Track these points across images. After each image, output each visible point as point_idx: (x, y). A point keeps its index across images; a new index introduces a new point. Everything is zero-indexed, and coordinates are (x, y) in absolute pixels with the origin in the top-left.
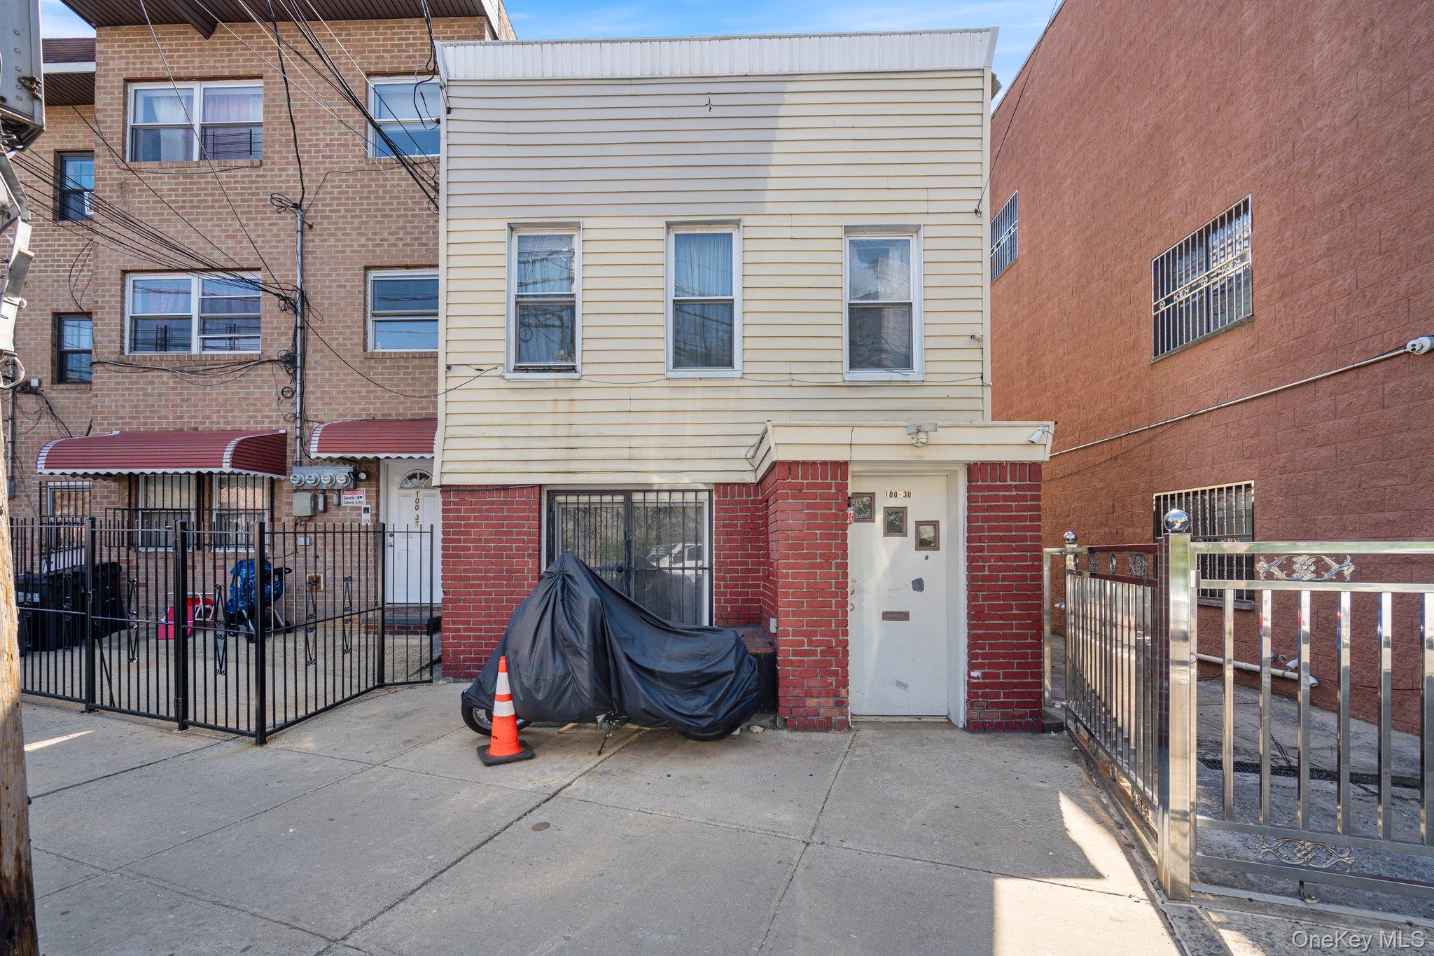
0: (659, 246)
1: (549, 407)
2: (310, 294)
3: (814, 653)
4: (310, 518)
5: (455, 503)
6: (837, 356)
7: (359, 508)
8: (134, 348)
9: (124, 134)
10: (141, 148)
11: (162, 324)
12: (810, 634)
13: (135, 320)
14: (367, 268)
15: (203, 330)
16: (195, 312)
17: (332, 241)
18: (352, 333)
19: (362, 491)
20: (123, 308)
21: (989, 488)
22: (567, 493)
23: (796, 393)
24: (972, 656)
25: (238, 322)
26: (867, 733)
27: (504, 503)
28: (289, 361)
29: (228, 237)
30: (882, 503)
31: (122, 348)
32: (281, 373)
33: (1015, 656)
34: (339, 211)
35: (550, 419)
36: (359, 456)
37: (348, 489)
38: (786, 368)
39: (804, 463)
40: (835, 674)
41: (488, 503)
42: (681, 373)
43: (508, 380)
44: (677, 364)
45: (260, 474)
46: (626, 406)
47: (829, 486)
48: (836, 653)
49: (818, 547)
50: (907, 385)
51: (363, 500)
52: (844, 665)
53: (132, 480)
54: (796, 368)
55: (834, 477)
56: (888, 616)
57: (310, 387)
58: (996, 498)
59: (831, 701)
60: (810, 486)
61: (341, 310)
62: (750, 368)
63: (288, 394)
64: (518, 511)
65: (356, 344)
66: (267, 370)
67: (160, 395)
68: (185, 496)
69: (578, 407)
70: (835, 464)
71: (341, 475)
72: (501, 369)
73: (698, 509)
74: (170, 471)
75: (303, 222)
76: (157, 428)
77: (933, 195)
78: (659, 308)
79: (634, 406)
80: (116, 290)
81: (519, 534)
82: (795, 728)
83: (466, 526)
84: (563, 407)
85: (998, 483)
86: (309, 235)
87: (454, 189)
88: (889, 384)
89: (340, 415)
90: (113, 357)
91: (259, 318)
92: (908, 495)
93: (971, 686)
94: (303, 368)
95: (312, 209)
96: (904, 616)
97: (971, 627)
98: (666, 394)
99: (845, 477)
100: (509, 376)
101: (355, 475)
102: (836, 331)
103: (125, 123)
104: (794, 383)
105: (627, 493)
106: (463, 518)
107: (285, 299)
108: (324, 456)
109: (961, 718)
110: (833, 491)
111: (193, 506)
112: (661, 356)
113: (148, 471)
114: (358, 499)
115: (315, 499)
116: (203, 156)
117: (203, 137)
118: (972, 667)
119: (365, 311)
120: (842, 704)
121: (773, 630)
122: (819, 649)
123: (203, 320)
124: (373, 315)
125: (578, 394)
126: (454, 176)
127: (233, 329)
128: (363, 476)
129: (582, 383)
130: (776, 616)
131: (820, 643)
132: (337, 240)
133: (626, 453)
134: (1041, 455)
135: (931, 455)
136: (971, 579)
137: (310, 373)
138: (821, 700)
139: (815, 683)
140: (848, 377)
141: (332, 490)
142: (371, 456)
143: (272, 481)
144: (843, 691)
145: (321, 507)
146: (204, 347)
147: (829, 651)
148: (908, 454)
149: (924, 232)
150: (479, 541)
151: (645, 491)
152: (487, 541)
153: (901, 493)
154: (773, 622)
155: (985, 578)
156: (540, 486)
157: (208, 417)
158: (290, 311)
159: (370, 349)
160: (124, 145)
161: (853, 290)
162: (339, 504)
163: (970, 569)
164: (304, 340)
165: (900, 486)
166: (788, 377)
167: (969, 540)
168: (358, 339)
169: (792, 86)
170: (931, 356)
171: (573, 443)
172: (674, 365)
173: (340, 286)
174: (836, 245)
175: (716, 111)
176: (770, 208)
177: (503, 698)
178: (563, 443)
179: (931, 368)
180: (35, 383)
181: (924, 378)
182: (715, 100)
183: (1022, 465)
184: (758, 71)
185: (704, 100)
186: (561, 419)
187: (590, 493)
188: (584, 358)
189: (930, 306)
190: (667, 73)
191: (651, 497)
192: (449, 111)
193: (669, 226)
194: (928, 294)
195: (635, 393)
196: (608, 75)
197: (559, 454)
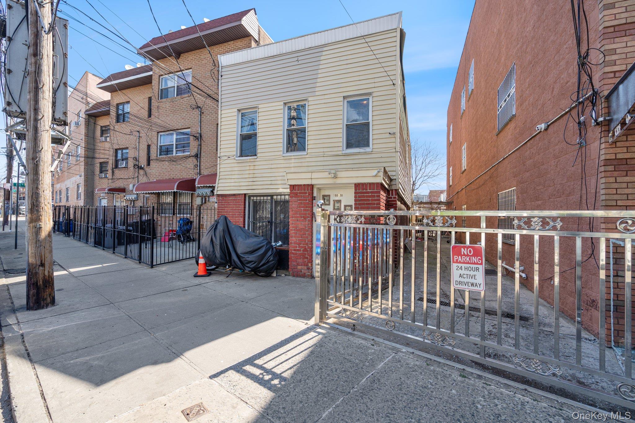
0: (283, 111)
1: (248, 168)
2: (203, 134)
3: (300, 250)
4: (201, 205)
5: (221, 200)
6: (342, 144)
7: (214, 202)
8: (161, 155)
9: (159, 92)
10: (163, 95)
11: (166, 147)
12: (299, 244)
13: (161, 146)
14: (218, 124)
15: (176, 148)
16: (174, 143)
17: (208, 117)
18: (213, 145)
20: (157, 143)
21: (361, 193)
22: (253, 196)
23: (325, 159)
25: (185, 145)
27: (234, 200)
28: (197, 156)
29: (182, 119)
30: (332, 198)
31: (157, 155)
32: (194, 160)
34: (210, 107)
35: (248, 172)
37: (211, 196)
38: (322, 150)
39: (298, 185)
40: (307, 258)
41: (230, 200)
42: (289, 154)
45: (189, 192)
46: (271, 166)
48: (307, 251)
49: (302, 214)
50: (366, 153)
51: (215, 199)
52: (311, 255)
53: (158, 194)
54: (325, 150)
55: (308, 190)
57: (202, 164)
58: (363, 197)
59: (306, 267)
60: (300, 193)
61: (210, 138)
62: (310, 151)
63: (196, 166)
64: (238, 202)
66: (190, 159)
67: (165, 168)
68: (171, 199)
69: (256, 167)
70: (308, 185)
72: (235, 156)
75: (201, 112)
76: (168, 178)
77: (376, 80)
78: (281, 132)
79: (273, 167)
80: (156, 138)
81: (238, 210)
82: (294, 276)
83: (224, 207)
84: (252, 168)
85: (365, 191)
86: (203, 116)
87: (223, 101)
88: (359, 153)
89: (210, 172)
90: (155, 158)
91: (189, 143)
92: (341, 195)
94: (200, 158)
95: (203, 107)
98: (282, 162)
99: (313, 189)
100: (237, 159)
101: (212, 191)
102: (340, 135)
103: (159, 88)
104: (324, 155)
105: (272, 196)
106: (223, 205)
107: (195, 137)
108: (199, 186)
110: (307, 194)
111: (172, 202)
112: (282, 149)
113: (162, 191)
115: (202, 199)
116: (177, 95)
117: (178, 89)
119: (217, 138)
120: (310, 268)
121: (289, 242)
122: (302, 249)
123: (176, 145)
125: (256, 163)
127: (184, 147)
129: (258, 160)
132: (210, 116)
135: (338, 181)
137: (202, 160)
138: (302, 267)
139: (300, 261)
140: (343, 152)
141: (207, 197)
143: (192, 194)
144: (310, 265)
145: (204, 202)
146: (177, 153)
147: (305, 250)
149: (374, 94)
150: (227, 212)
151: (277, 195)
152: (230, 212)
153: (339, 195)
156: (245, 195)
157: (177, 174)
158: (197, 140)
160: (159, 95)
161: (348, 119)
162: (209, 201)
164: (200, 149)
165: (339, 192)
166: (323, 153)
168: (215, 148)
169: (325, 49)
170: (375, 142)
171: (255, 179)
172: (287, 151)
173: (210, 131)
174: (341, 103)
175: (300, 62)
176: (317, 93)
177: (201, 258)
178: (251, 180)
179: (375, 146)
180: (143, 166)
181: (374, 150)
182: (300, 58)
183: (373, 184)
184: (314, 46)
185: (296, 59)
186: (251, 172)
187: (260, 196)
188: (259, 151)
189: (375, 123)
190: (284, 52)
191: (279, 197)
192: (222, 76)
193: (285, 104)
194: (375, 118)
195: (273, 162)
196: (266, 56)
197: (250, 183)
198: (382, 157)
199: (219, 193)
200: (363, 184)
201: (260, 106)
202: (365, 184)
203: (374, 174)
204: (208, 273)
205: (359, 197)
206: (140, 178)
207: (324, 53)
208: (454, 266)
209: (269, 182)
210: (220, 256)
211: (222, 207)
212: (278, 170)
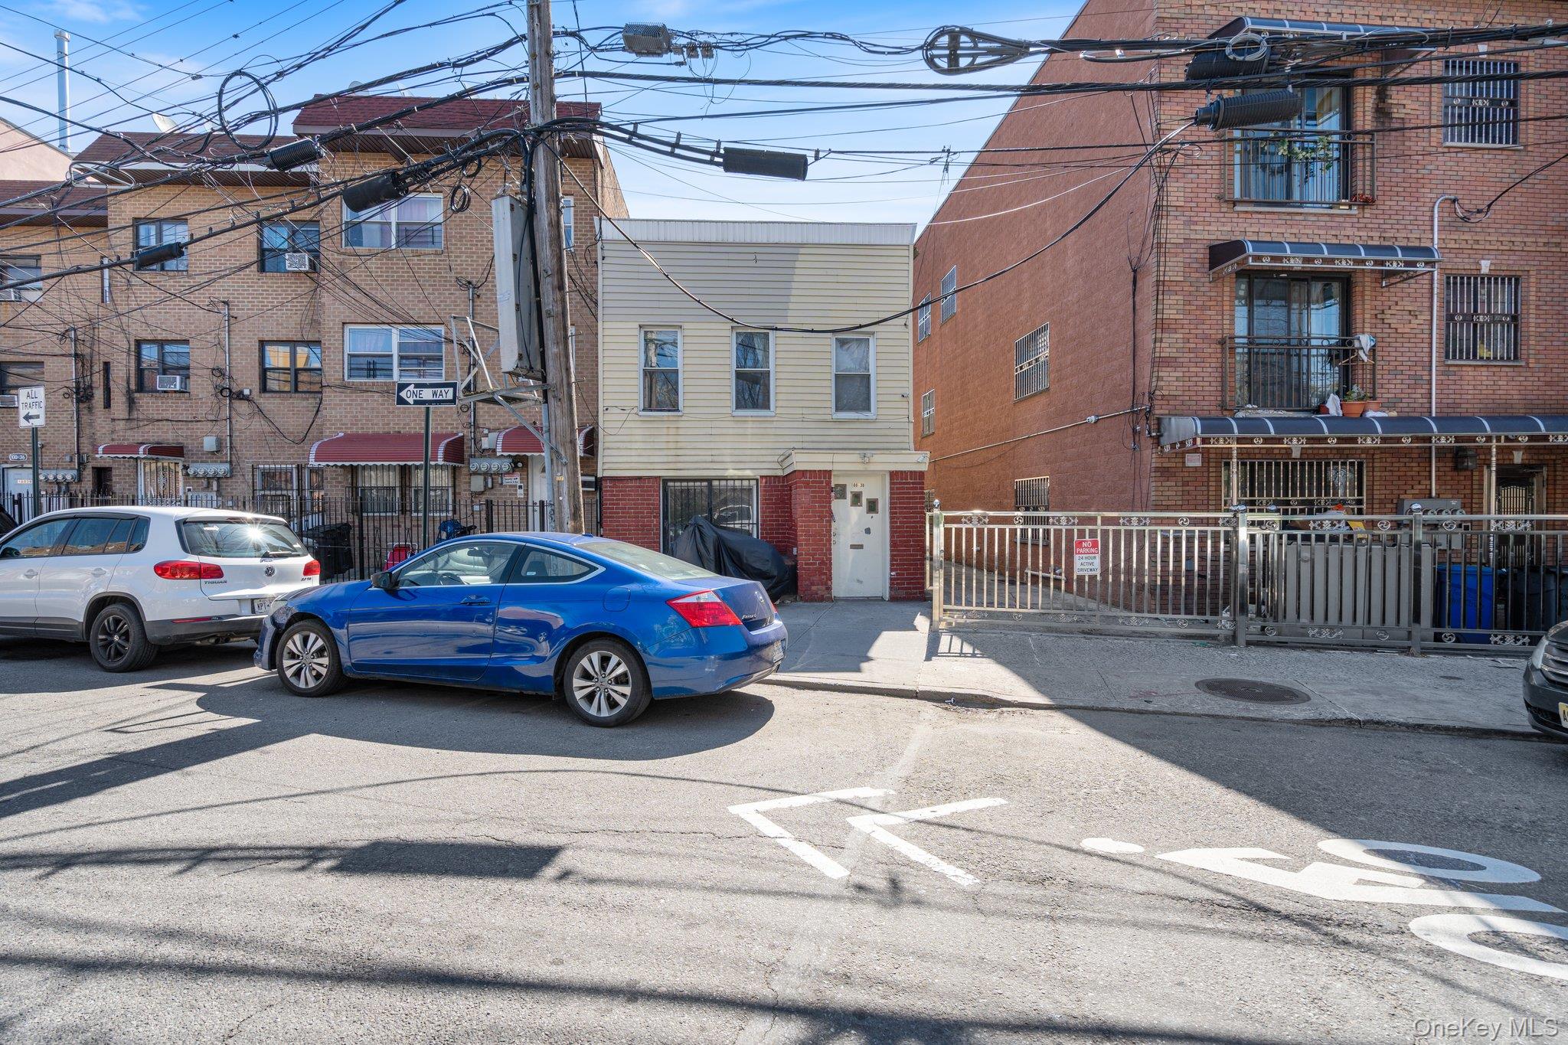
0: (727, 340)
1: (665, 431)
3: (815, 564)
4: (482, 493)
5: (610, 487)
6: (828, 404)
7: (515, 486)
8: (352, 376)
9: (341, 228)
11: (370, 359)
12: (813, 555)
13: (353, 357)
15: (402, 364)
16: (395, 352)
19: (517, 475)
20: (343, 347)
21: (900, 483)
22: (674, 480)
23: (805, 425)
24: (892, 565)
26: (840, 603)
27: (639, 487)
29: (420, 301)
30: (850, 490)
31: (343, 376)
33: (911, 565)
35: (665, 439)
37: (508, 473)
38: (801, 411)
39: (810, 471)
40: (825, 574)
41: (629, 487)
42: (740, 412)
43: (638, 415)
44: (738, 407)
46: (708, 431)
47: (822, 482)
48: (826, 564)
49: (818, 512)
50: (868, 421)
51: (518, 480)
52: (830, 569)
53: (353, 468)
54: (805, 411)
55: (825, 478)
56: (853, 547)
58: (903, 488)
59: (824, 588)
62: (779, 411)
63: (464, 409)
64: (646, 491)
67: (373, 409)
68: (392, 478)
69: (681, 432)
70: (825, 471)
71: (506, 466)
72: (635, 410)
73: (750, 490)
75: (474, 294)
78: (727, 376)
79: (714, 431)
80: (338, 336)
81: (647, 504)
82: (806, 601)
84: (673, 431)
85: (903, 481)
86: (478, 302)
87: (607, 304)
88: (856, 420)
89: (501, 424)
90: (338, 383)
91: (441, 356)
92: (863, 485)
93: (891, 579)
95: (480, 284)
96: (861, 547)
97: (891, 551)
98: (731, 424)
99: (830, 478)
100: (640, 413)
101: (514, 466)
102: (828, 391)
103: (340, 220)
104: (805, 420)
105: (709, 480)
108: (506, 454)
109: (887, 597)
110: (824, 484)
111: (398, 484)
112: (728, 403)
114: (515, 479)
115: (485, 480)
116: (399, 245)
117: (398, 230)
118: (892, 570)
120: (829, 589)
121: (795, 553)
122: (818, 562)
123: (402, 357)
125: (681, 424)
126: (607, 297)
127: (421, 364)
128: (520, 465)
129: (683, 418)
130: (796, 546)
131: (818, 559)
133: (709, 459)
134: (924, 468)
136: (892, 527)
138: (818, 587)
139: (816, 578)
140: (835, 416)
141: (498, 474)
144: (829, 583)
145: (490, 485)
146: (401, 376)
147: (822, 563)
148: (861, 467)
149: (878, 335)
151: (719, 480)
153: (859, 485)
154: (795, 549)
155: (897, 527)
156: (658, 477)
158: (465, 353)
160: (341, 236)
161: (837, 367)
163: (891, 523)
165: (859, 482)
166: (801, 416)
167: (891, 508)
169: (802, 251)
170: (878, 405)
171: (678, 452)
172: (737, 408)
174: (830, 342)
175: (759, 264)
178: (673, 452)
179: (881, 412)
180: (245, 392)
181: (877, 417)
182: (759, 257)
183: (915, 471)
184: (783, 241)
185: (752, 257)
186: (671, 439)
187: (695, 480)
188: (682, 403)
189: (879, 377)
190: (728, 239)
191: (723, 483)
192: (603, 258)
193: (733, 328)
194: (879, 370)
195: (714, 424)
196: (696, 240)
197: (671, 459)
198: (890, 428)
199: (606, 473)
200: (901, 472)
201: (684, 326)
202: (904, 472)
203: (920, 460)
205: (898, 489)
206: (239, 421)
207: (797, 257)
212: (723, 438)
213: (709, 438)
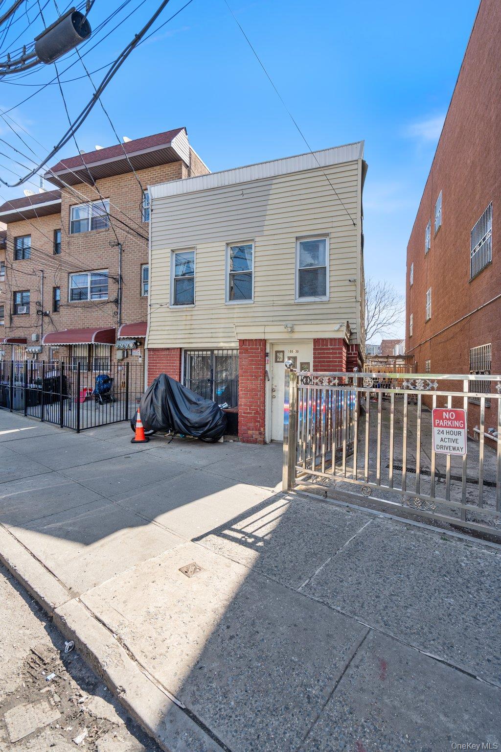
0: (225, 253)
1: (184, 318)
2: (123, 277)
3: (251, 413)
4: (122, 360)
5: (153, 355)
6: (294, 292)
7: (138, 356)
8: (72, 299)
9: (69, 225)
10: (74, 229)
11: (79, 290)
12: (250, 406)
13: (72, 290)
14: (142, 264)
15: (91, 292)
16: (89, 286)
17: (130, 255)
18: (137, 289)
19: (139, 350)
20: (68, 286)
21: (322, 349)
22: (190, 351)
23: (275, 308)
25: (102, 288)
27: (168, 355)
28: (117, 302)
29: (99, 257)
30: (287, 355)
31: (68, 300)
32: (113, 306)
34: (132, 244)
36: (136, 337)
37: (134, 349)
38: (271, 298)
39: (249, 340)
40: (259, 422)
41: (163, 355)
42: (232, 302)
43: (170, 309)
45: (108, 344)
46: (211, 316)
47: (258, 349)
48: (259, 414)
49: (254, 372)
50: (322, 303)
51: (139, 353)
52: (263, 418)
53: (70, 347)
54: (275, 298)
55: (260, 345)
57: (123, 311)
58: (323, 353)
59: (257, 432)
60: (251, 349)
61: (133, 281)
62: (257, 300)
63: (116, 313)
64: (172, 357)
65: (138, 294)
66: (109, 305)
67: (79, 316)
68: (85, 352)
69: (194, 318)
70: (260, 340)
71: (132, 344)
72: (168, 304)
74: (84, 343)
75: (121, 250)
76: (81, 328)
77: (334, 219)
78: (223, 278)
79: (213, 317)
80: (66, 280)
81: (173, 366)
82: (244, 442)
83: (156, 363)
84: (189, 318)
85: (325, 347)
86: (123, 254)
87: (153, 239)
88: (314, 303)
90: (65, 303)
91: (107, 286)
92: (297, 352)
94: (120, 304)
95: (124, 244)
98: (226, 311)
99: (265, 345)
100: (170, 307)
101: (136, 344)
102: (294, 282)
103: (69, 220)
104: (274, 305)
105: (212, 351)
106: (155, 360)
107: (114, 279)
108: (124, 337)
110: (259, 351)
111: (87, 355)
112: (224, 297)
113: (74, 344)
115: (124, 352)
116: (92, 229)
117: (92, 221)
119: (141, 281)
120: (262, 434)
122: (253, 412)
123: (91, 288)
124: (144, 282)
125: (194, 313)
126: (154, 234)
127: (100, 291)
128: (138, 344)
129: (196, 309)
131: (253, 410)
132: (132, 255)
137: (123, 305)
138: (254, 432)
139: (251, 425)
140: (296, 301)
141: (129, 349)
142: (140, 337)
143: (111, 346)
144: (262, 429)
145: (125, 356)
146: (92, 298)
147: (257, 413)
149: (332, 236)
150: (160, 369)
151: (218, 350)
152: (163, 369)
153: (294, 351)
156: (181, 349)
157: (92, 323)
158: (117, 283)
159: (142, 295)
160: (69, 229)
161: (301, 264)
162: (132, 355)
164: (121, 293)
165: (295, 348)
166: (272, 302)
167: (314, 370)
168: (138, 292)
169: (275, 181)
170: (333, 290)
171: (192, 331)
172: (230, 299)
173: (133, 272)
174: (294, 245)
175: (245, 196)
176: (266, 233)
177: (139, 421)
178: (188, 332)
179: (333, 295)
180: (48, 312)
181: (332, 299)
182: (245, 192)
183: (335, 339)
184: (261, 178)
185: (241, 192)
186: (187, 322)
187: (198, 350)
188: (196, 299)
189: (333, 268)
190: (227, 184)
191: (221, 352)
192: (152, 210)
193: (228, 244)
194: (333, 262)
195: (213, 312)
196: (206, 188)
197: (186, 336)
198: (340, 308)
199: (150, 346)
200: (323, 340)
201: (198, 247)
202: (325, 339)
203: (336, 329)
204: (147, 439)
205: (319, 354)
206: (45, 326)
207: (273, 187)
208: (435, 430)
209: (210, 335)
210: (163, 419)
211: (154, 363)
212: (219, 321)
213: (209, 321)
